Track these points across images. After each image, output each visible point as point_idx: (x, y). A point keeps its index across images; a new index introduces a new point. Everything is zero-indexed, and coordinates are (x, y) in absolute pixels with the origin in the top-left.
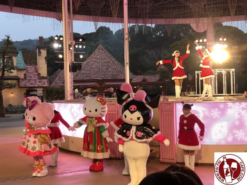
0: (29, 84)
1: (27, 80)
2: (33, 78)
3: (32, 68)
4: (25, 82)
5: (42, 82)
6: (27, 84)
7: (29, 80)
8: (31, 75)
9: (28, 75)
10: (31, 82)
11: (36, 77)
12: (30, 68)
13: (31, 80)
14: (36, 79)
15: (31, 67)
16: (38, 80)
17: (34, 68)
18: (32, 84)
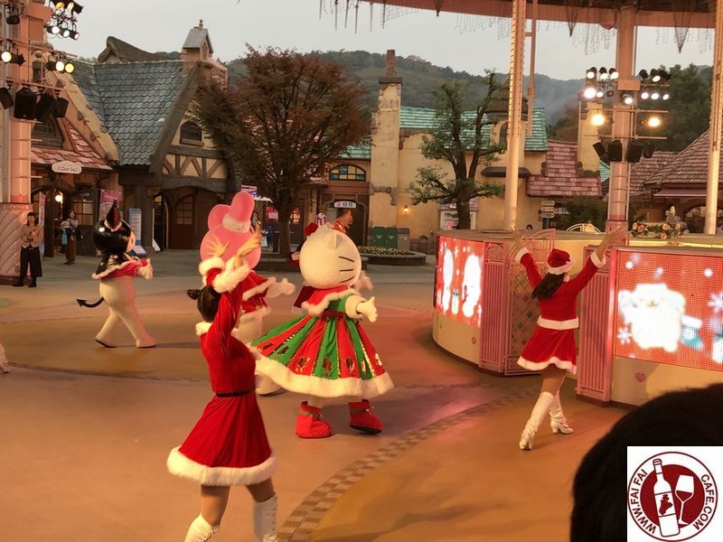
0: (551, 188)
1: (547, 179)
2: (562, 175)
3: (565, 150)
4: (542, 183)
5: (583, 185)
6: (547, 188)
7: (553, 179)
8: (558, 166)
9: (552, 166)
10: (556, 184)
11: (571, 171)
12: (558, 149)
13: (557, 179)
14: (569, 176)
15: (563, 146)
16: (575, 180)
17: (568, 150)
18: (558, 188)
